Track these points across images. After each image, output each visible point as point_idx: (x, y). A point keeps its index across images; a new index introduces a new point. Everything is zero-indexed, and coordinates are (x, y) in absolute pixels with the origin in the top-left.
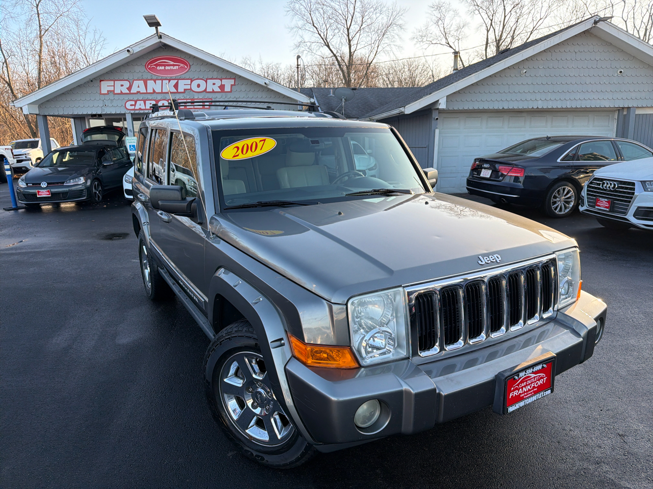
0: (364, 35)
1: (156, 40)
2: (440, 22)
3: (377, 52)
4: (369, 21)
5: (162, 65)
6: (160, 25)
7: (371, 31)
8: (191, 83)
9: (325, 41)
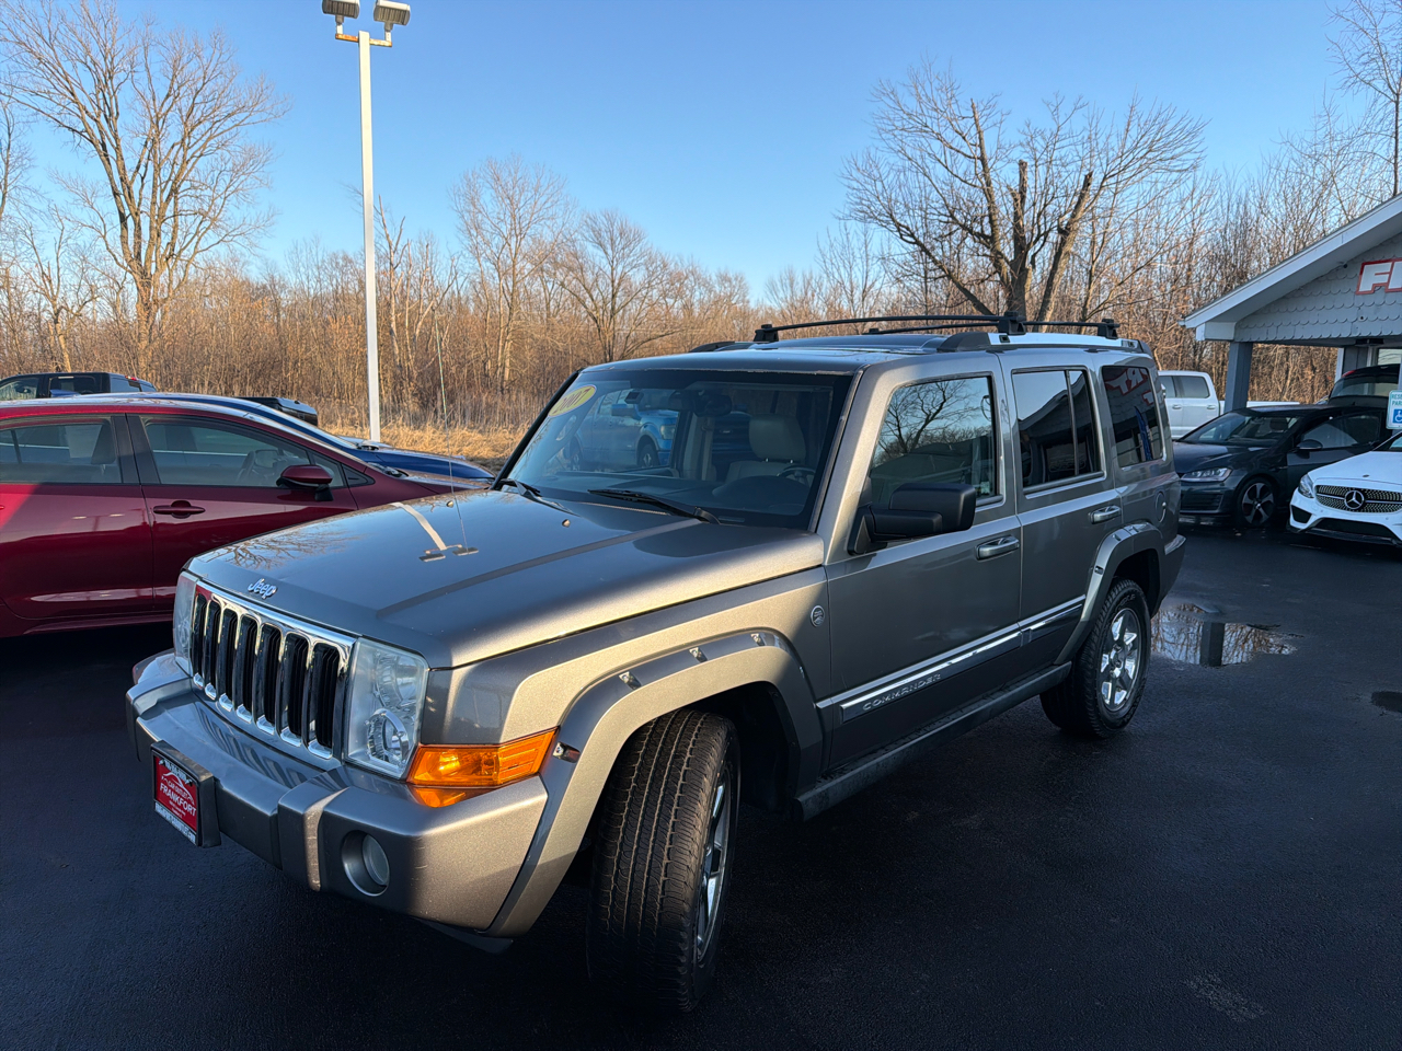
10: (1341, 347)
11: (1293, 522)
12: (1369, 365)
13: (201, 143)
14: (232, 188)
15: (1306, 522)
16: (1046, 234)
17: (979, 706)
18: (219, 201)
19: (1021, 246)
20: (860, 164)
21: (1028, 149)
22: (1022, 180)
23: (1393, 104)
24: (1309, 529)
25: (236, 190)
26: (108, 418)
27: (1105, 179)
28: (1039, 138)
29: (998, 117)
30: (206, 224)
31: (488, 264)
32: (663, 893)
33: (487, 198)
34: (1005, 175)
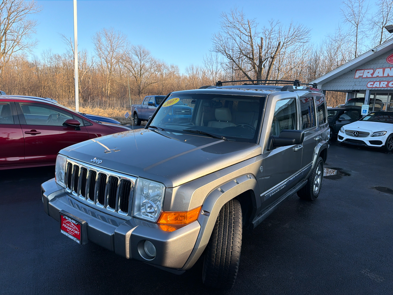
10: (347, 92)
11: (338, 140)
12: (354, 98)
13: (14, 18)
14: (24, 33)
15: (342, 139)
16: (268, 58)
17: (290, 193)
18: (20, 37)
19: (261, 62)
20: (217, 36)
21: (264, 34)
22: (262, 43)
23: (356, 28)
24: (343, 141)
25: (25, 34)
26: (9, 103)
27: (284, 44)
28: (267, 31)
29: (255, 25)
30: (16, 43)
31: (103, 59)
32: (231, 255)
33: (103, 40)
34: (257, 41)
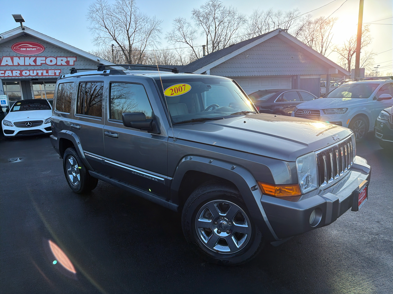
0: (137, 34)
1: (20, 31)
2: (181, 29)
3: (146, 45)
4: (140, 27)
5: (24, 48)
6: (24, 22)
7: (141, 32)
8: (46, 59)
9: (114, 37)
11: (5, 135)
15: (13, 133)
24: (15, 135)
